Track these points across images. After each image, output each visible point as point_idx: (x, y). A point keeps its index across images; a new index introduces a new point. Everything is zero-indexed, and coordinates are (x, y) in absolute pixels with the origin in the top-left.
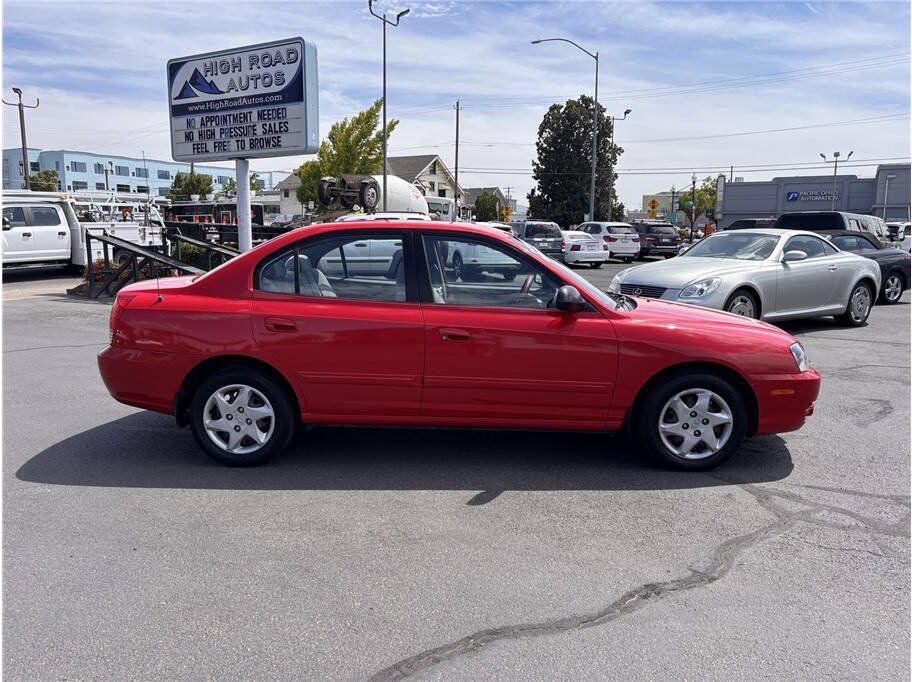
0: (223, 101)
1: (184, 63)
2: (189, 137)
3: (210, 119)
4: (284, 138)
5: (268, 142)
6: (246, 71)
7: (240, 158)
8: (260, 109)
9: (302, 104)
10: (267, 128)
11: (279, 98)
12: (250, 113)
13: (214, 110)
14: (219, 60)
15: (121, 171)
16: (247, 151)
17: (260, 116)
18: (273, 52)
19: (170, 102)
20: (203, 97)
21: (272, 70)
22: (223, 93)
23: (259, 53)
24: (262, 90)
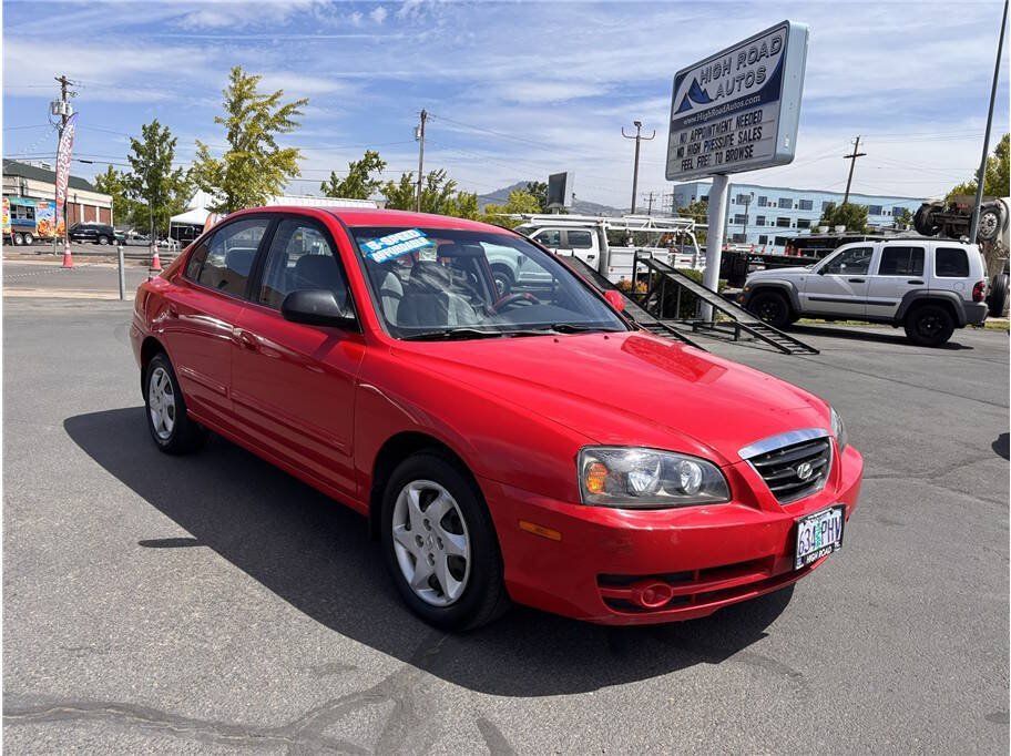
0: (711, 110)
1: (686, 74)
2: (680, 154)
3: (699, 132)
4: (757, 146)
5: (741, 153)
6: (735, 73)
7: (718, 174)
8: (740, 114)
9: (778, 102)
10: (742, 136)
11: (758, 98)
12: (731, 120)
13: (702, 122)
14: (713, 64)
15: (784, 203)
16: (724, 166)
17: (738, 123)
18: (758, 45)
19: (672, 117)
20: (697, 108)
21: (755, 67)
22: (712, 100)
23: (747, 49)
24: (745, 92)
